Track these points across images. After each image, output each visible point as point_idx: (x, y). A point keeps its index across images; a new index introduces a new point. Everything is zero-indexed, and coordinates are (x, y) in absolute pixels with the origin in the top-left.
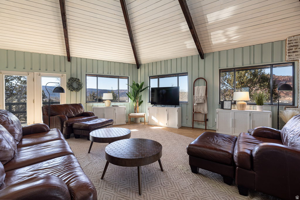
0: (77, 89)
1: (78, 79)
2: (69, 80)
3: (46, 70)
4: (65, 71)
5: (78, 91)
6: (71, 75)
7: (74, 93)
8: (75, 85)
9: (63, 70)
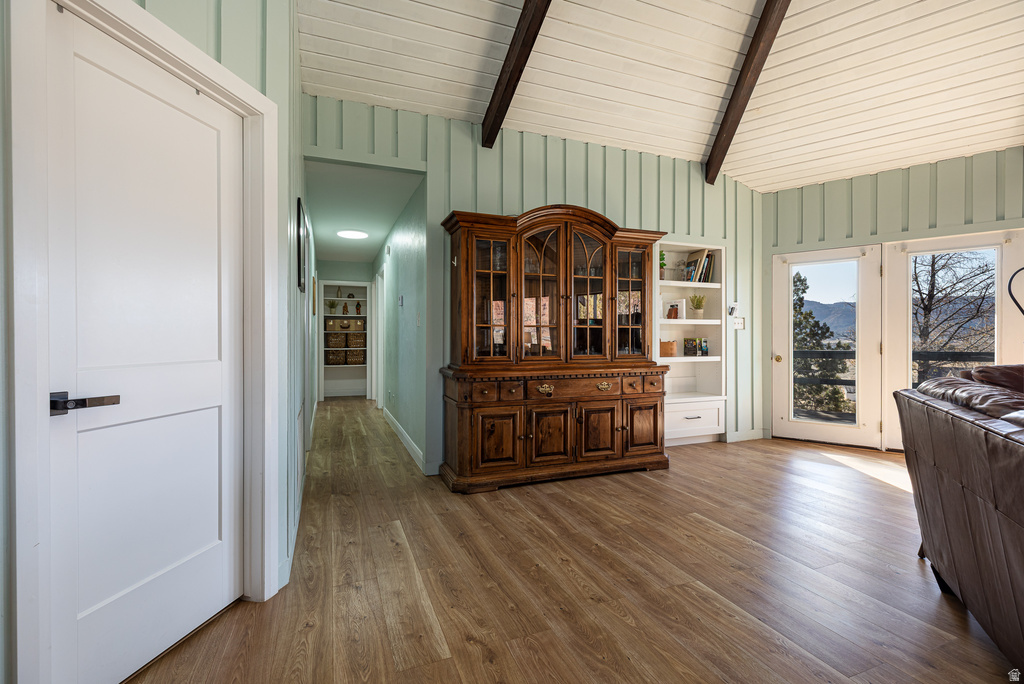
3: (933, 226)
9: (1011, 211)
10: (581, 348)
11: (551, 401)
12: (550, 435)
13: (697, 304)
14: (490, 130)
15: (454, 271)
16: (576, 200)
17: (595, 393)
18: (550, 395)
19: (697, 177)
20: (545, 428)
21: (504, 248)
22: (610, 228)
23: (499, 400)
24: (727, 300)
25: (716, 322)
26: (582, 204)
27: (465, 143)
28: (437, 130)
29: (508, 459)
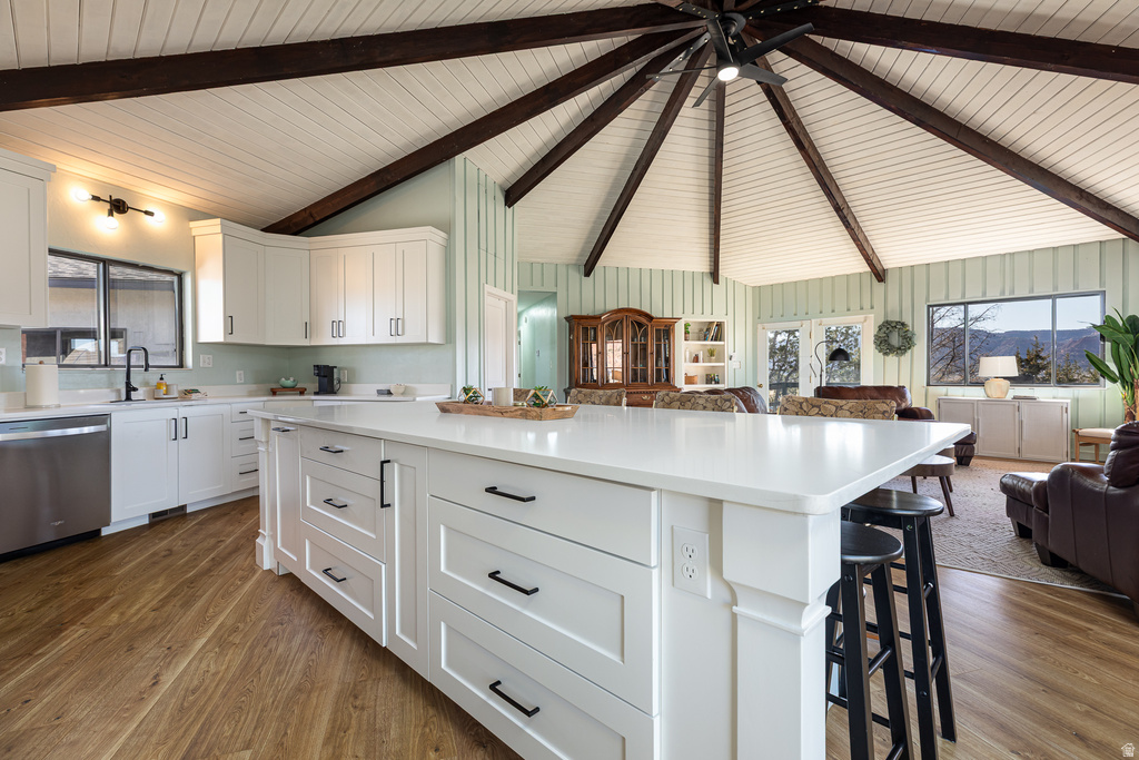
0: (899, 349)
1: (903, 324)
2: (880, 328)
3: (848, 310)
4: (872, 308)
5: (903, 354)
6: (886, 314)
7: (892, 359)
8: (895, 340)
9: (867, 305)
10: (635, 379)
13: (711, 354)
14: (589, 269)
15: (571, 342)
16: (635, 305)
19: (708, 281)
21: (595, 329)
22: (650, 318)
24: (728, 350)
25: (722, 364)
26: (638, 308)
27: (576, 276)
28: (562, 270)
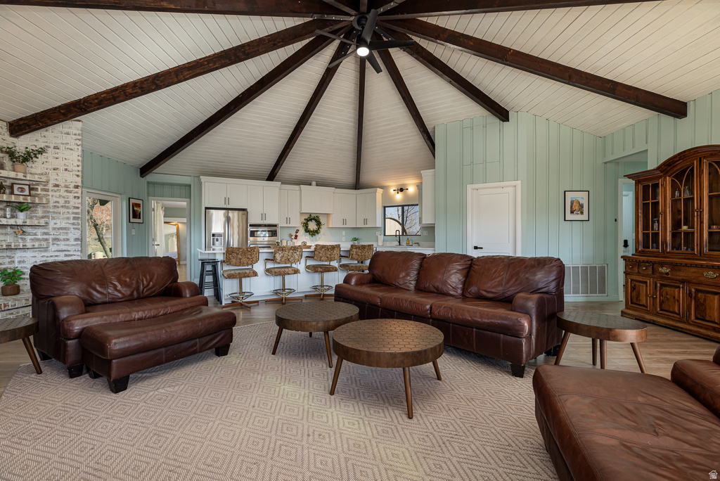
11: (669, 278)
12: (668, 299)
17: (701, 279)
18: (667, 274)
20: (664, 294)
23: (639, 272)
29: (643, 306)
